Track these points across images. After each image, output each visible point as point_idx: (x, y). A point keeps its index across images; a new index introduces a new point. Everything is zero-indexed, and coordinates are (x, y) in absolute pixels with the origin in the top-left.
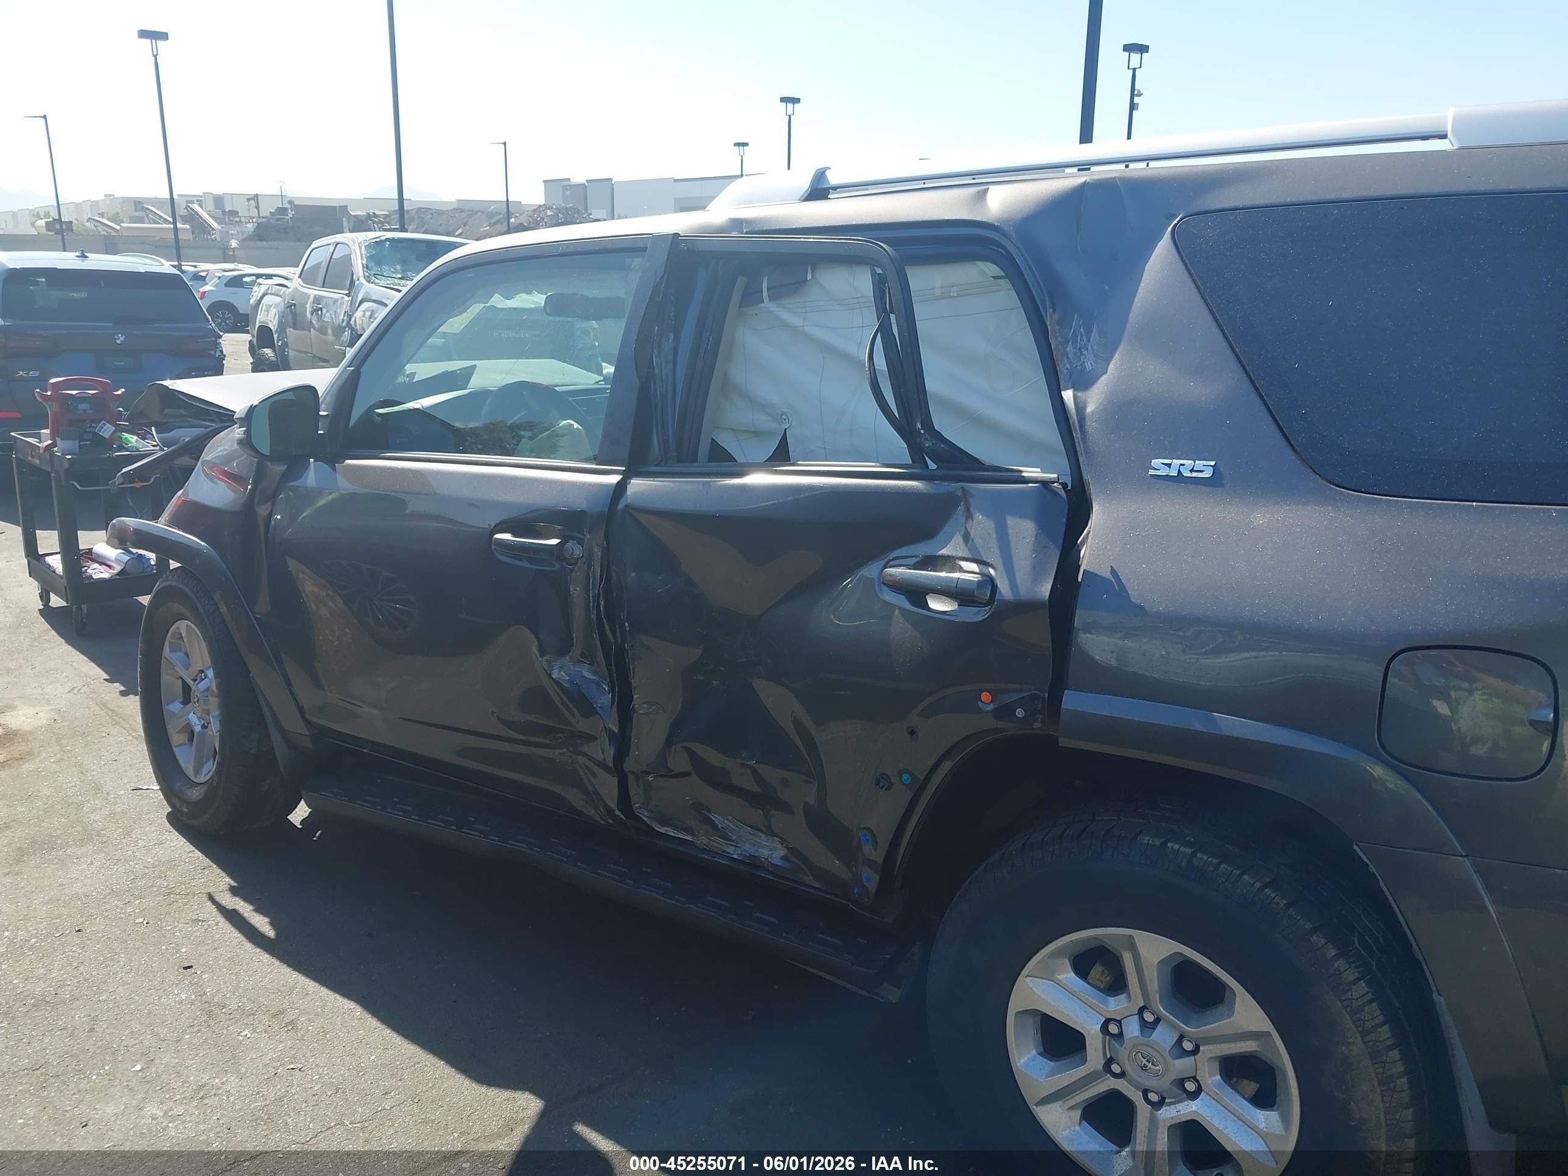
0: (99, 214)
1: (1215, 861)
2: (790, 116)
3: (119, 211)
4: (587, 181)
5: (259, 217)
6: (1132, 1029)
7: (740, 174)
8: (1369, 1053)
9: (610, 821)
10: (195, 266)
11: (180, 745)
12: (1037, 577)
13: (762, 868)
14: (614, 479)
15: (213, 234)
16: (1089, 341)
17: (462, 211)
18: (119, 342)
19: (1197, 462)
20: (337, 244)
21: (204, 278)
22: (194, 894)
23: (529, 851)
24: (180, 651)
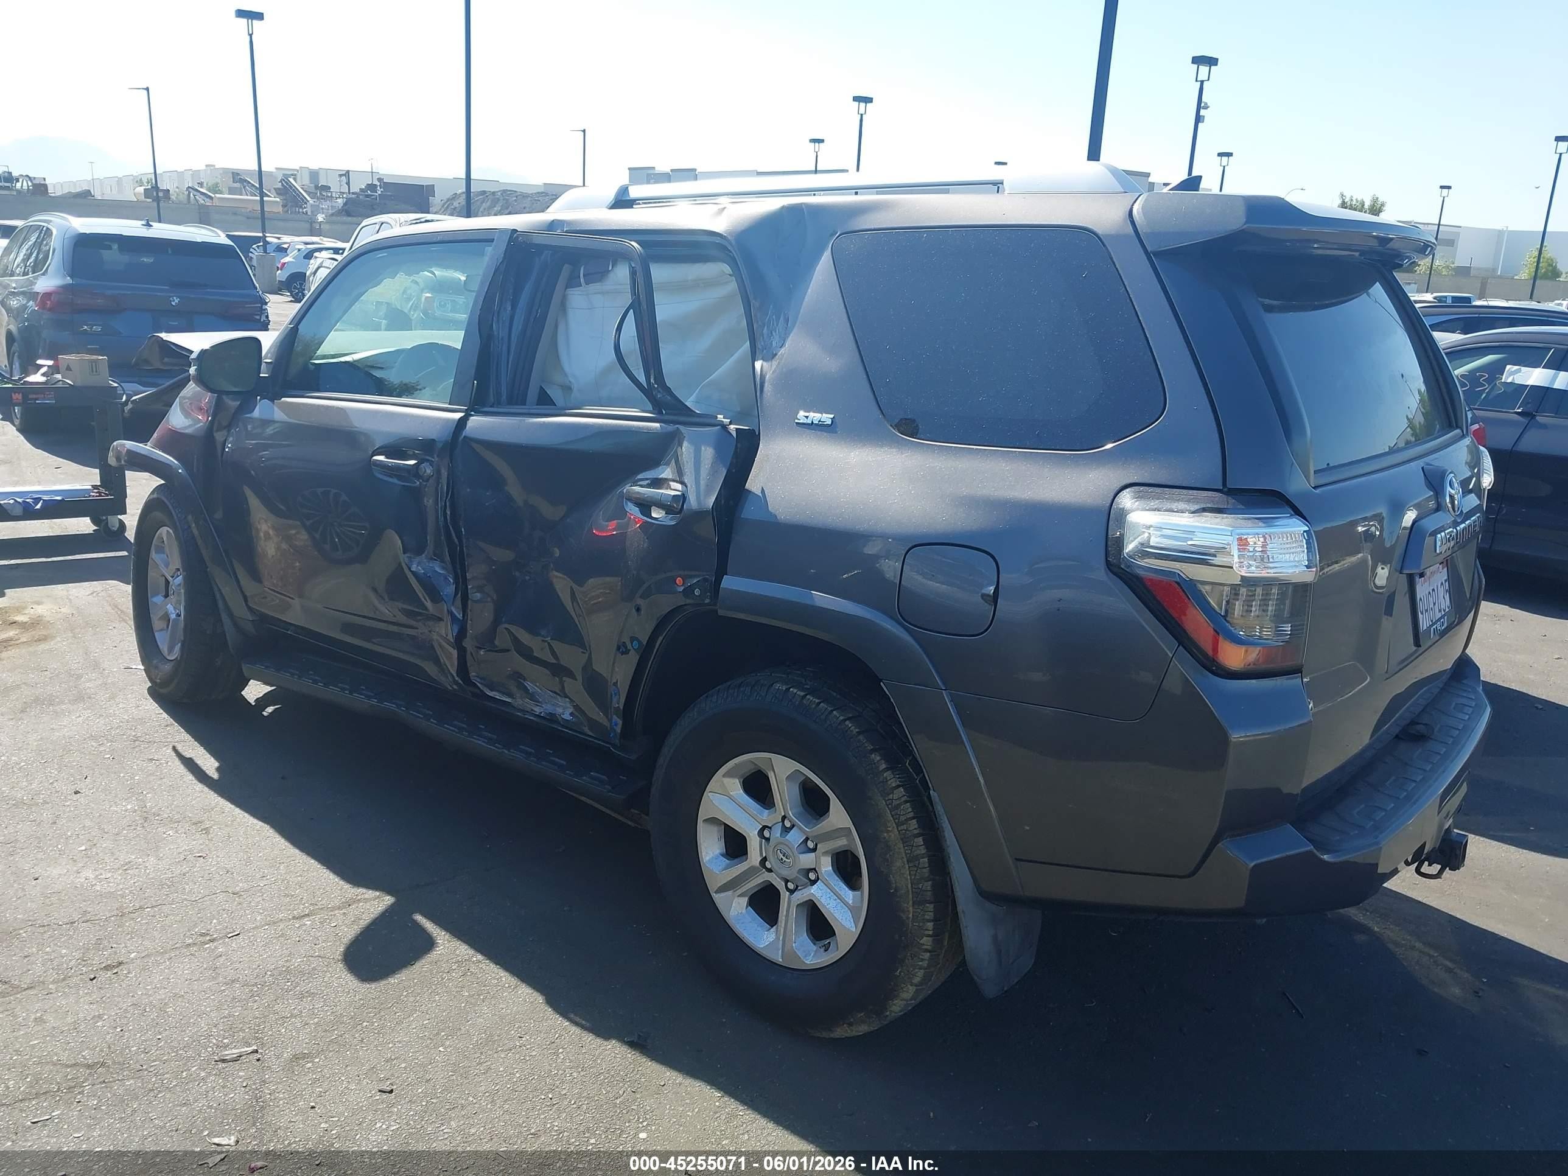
0: (198, 183)
1: (817, 701)
2: (862, 115)
3: (219, 181)
4: (672, 170)
5: (349, 193)
6: (777, 832)
7: (814, 169)
8: (902, 839)
9: (455, 687)
10: (279, 238)
11: (161, 630)
12: (708, 493)
13: (557, 722)
14: (458, 416)
15: (305, 208)
16: (777, 325)
17: (547, 194)
18: (173, 304)
19: (824, 415)
20: (382, 223)
21: (286, 249)
22: (155, 742)
23: (397, 710)
24: (164, 553)
